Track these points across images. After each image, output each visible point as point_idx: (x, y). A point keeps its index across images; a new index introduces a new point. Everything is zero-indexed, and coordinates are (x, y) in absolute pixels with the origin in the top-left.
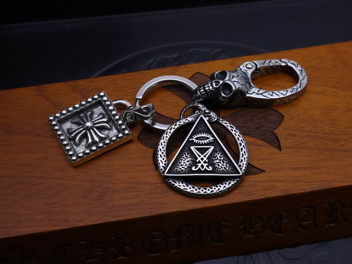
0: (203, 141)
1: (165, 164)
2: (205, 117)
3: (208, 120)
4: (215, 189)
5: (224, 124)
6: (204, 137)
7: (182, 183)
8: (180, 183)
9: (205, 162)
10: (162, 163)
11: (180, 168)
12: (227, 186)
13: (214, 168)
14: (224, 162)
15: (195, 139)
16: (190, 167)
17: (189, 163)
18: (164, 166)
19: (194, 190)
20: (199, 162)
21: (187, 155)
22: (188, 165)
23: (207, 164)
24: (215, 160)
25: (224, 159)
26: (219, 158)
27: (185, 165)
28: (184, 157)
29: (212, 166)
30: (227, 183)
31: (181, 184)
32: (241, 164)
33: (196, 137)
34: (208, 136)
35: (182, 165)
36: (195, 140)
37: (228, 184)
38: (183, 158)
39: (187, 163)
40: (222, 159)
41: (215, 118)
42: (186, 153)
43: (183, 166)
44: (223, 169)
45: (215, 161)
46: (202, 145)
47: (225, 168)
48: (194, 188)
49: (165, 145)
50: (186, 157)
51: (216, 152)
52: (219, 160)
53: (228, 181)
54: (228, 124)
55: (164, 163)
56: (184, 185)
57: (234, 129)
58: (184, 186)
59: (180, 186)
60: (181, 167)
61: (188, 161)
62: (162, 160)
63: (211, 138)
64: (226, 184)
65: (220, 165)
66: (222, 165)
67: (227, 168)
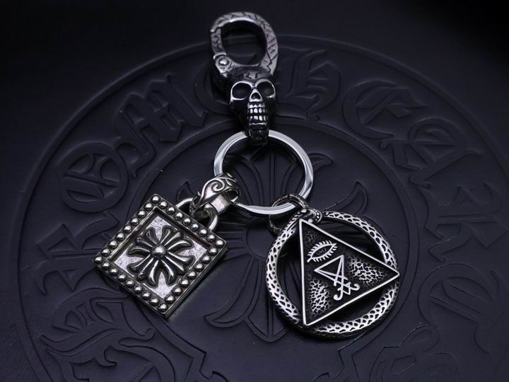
0: (325, 255)
1: (295, 312)
2: (307, 219)
3: (313, 223)
4: (378, 311)
5: (335, 217)
6: (323, 248)
7: (334, 325)
8: (331, 326)
9: (345, 282)
10: (291, 312)
11: (318, 307)
12: (391, 299)
13: (361, 283)
14: (367, 269)
15: (313, 256)
16: (330, 298)
17: (325, 293)
18: (295, 314)
19: (353, 326)
20: (339, 285)
21: (315, 284)
22: (325, 297)
23: (349, 283)
24: (354, 272)
25: (365, 265)
26: (358, 267)
27: (322, 299)
28: (314, 288)
29: (356, 283)
30: (388, 294)
31: (333, 328)
32: (389, 259)
33: (313, 253)
34: (328, 244)
35: (318, 302)
36: (314, 259)
37: (389, 296)
38: (314, 290)
39: (323, 295)
40: (362, 265)
41: (319, 216)
42: (313, 282)
43: (321, 301)
44: (372, 278)
45: (356, 274)
46: (327, 260)
47: (374, 276)
48: (351, 324)
49: (278, 285)
50: (316, 286)
51: (349, 260)
52: (360, 269)
53: (387, 292)
54: (340, 215)
55: (293, 310)
56: (337, 326)
57: (352, 218)
58: (339, 328)
59: (333, 330)
60: (317, 305)
61: (323, 292)
62: (288, 308)
63: (333, 245)
64: (387, 297)
65: (365, 275)
66: (368, 274)
67: (377, 275)
